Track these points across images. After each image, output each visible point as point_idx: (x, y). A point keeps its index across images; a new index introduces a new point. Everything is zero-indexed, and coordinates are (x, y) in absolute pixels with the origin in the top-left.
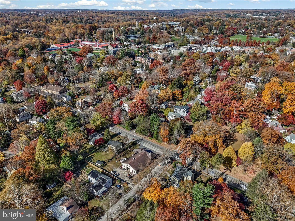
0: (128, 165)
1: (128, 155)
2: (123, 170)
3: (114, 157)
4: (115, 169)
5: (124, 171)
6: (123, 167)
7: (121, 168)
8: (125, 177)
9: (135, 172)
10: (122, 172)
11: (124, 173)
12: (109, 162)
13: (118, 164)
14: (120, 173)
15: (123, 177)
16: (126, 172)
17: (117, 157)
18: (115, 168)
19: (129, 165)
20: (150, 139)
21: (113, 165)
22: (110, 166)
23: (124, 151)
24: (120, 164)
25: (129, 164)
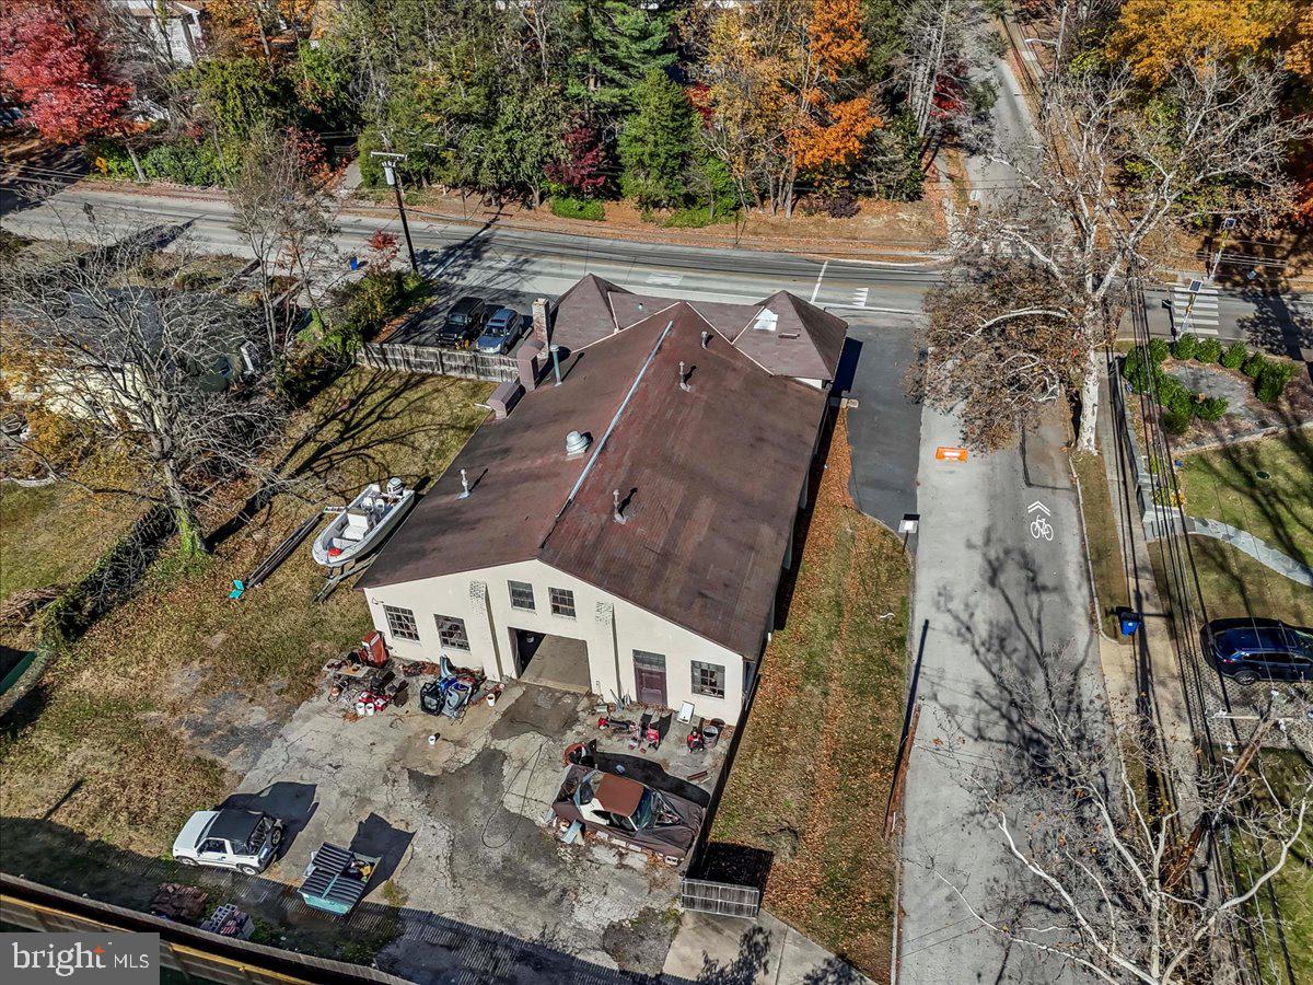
0: (522, 596)
1: (399, 439)
2: (434, 699)
3: (157, 530)
4: (259, 739)
5: (475, 730)
6: (401, 649)
7: (386, 682)
8: (543, 846)
9: (707, 680)
10: (441, 757)
11: (490, 762)
12: (98, 635)
13: (280, 625)
14: (401, 807)
15: (510, 879)
16: (514, 721)
17: (221, 507)
18: (258, 716)
19: (541, 576)
20: (582, 226)
21: (180, 681)
22: (122, 705)
23: (318, 405)
24: (333, 611)
25: (549, 552)
